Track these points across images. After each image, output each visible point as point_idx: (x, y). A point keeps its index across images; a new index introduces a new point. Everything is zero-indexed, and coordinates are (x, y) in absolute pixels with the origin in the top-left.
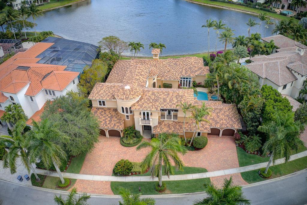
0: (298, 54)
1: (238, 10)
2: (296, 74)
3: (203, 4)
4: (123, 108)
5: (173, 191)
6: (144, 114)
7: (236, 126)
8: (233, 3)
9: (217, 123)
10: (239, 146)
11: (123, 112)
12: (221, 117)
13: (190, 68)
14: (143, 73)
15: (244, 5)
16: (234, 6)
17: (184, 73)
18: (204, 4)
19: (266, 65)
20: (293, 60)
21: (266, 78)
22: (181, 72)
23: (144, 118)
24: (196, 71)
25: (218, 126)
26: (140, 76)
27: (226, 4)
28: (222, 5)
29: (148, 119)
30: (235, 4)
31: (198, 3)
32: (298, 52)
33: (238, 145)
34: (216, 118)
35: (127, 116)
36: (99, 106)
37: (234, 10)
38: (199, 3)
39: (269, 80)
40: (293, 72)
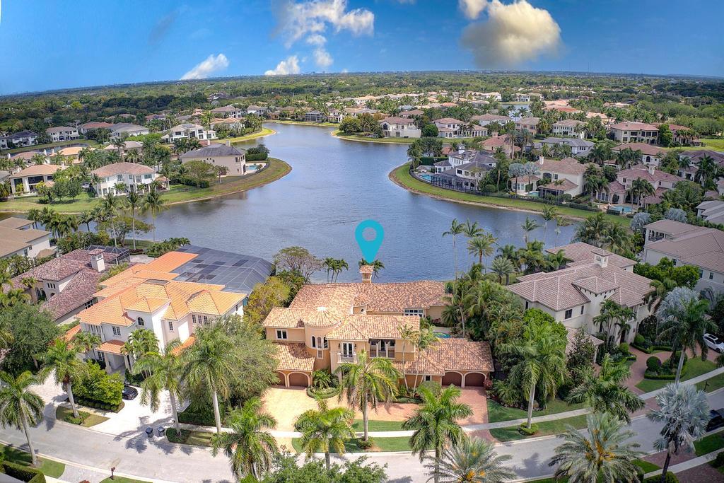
0: (598, 265)
1: (527, 211)
2: (587, 294)
3: (462, 202)
4: (314, 338)
5: (384, 449)
6: (345, 345)
7: (484, 367)
8: (520, 199)
9: (455, 363)
10: (491, 398)
11: (314, 346)
12: (462, 355)
13: (421, 296)
14: (345, 296)
15: (539, 201)
16: (521, 204)
17: (410, 302)
18: (464, 202)
19: (538, 283)
20: (585, 275)
21: (537, 302)
22: (406, 302)
23: (345, 353)
24: (431, 300)
25: (457, 368)
26: (341, 300)
27: (506, 200)
28: (497, 202)
29: (351, 353)
30: (523, 199)
31: (452, 200)
32: (596, 262)
33: (489, 397)
34: (454, 357)
35: (320, 352)
36: (277, 339)
37: (519, 210)
38: (454, 201)
39: (542, 304)
40: (583, 291)
